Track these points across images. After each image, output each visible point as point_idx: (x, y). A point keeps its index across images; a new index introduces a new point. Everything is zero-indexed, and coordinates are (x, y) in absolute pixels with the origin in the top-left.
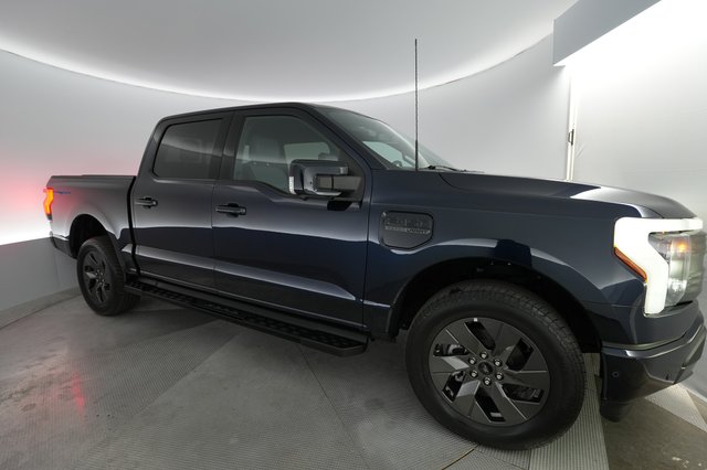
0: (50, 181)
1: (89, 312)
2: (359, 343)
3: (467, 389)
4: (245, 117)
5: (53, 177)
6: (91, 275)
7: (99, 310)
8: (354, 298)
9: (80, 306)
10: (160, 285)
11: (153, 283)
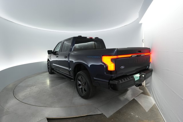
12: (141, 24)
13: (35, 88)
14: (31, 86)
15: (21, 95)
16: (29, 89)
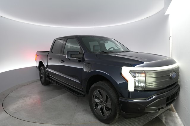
0: (37, 53)
1: (41, 84)
2: (83, 95)
3: (99, 107)
4: (67, 39)
5: (37, 52)
6: (42, 75)
7: (43, 84)
8: (79, 82)
9: (40, 83)
10: (53, 78)
11: (51, 78)
12: (168, 15)
13: (29, 99)
14: (24, 97)
15: (12, 108)
16: (21, 101)
